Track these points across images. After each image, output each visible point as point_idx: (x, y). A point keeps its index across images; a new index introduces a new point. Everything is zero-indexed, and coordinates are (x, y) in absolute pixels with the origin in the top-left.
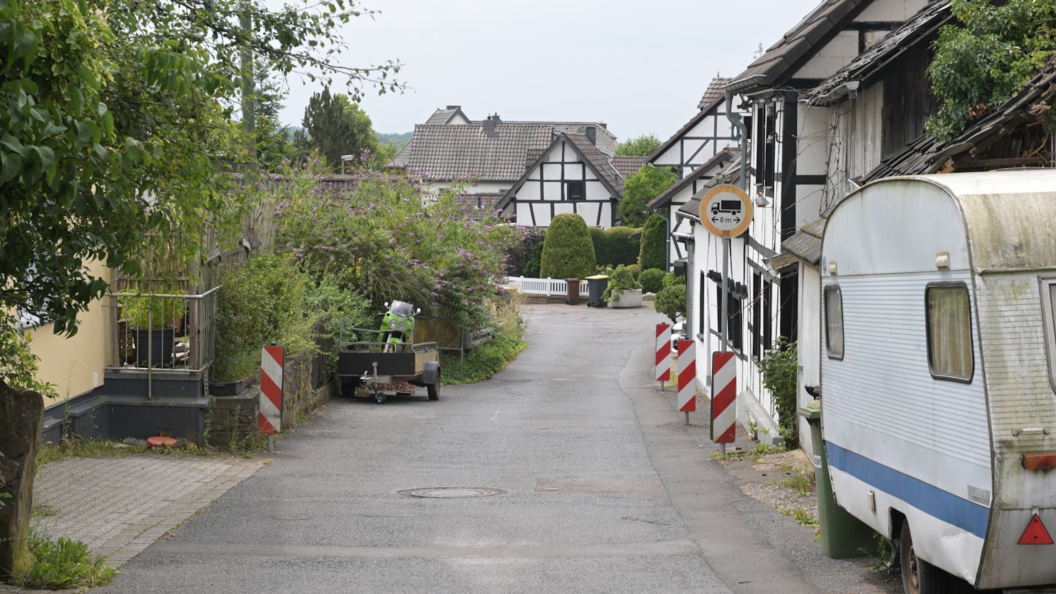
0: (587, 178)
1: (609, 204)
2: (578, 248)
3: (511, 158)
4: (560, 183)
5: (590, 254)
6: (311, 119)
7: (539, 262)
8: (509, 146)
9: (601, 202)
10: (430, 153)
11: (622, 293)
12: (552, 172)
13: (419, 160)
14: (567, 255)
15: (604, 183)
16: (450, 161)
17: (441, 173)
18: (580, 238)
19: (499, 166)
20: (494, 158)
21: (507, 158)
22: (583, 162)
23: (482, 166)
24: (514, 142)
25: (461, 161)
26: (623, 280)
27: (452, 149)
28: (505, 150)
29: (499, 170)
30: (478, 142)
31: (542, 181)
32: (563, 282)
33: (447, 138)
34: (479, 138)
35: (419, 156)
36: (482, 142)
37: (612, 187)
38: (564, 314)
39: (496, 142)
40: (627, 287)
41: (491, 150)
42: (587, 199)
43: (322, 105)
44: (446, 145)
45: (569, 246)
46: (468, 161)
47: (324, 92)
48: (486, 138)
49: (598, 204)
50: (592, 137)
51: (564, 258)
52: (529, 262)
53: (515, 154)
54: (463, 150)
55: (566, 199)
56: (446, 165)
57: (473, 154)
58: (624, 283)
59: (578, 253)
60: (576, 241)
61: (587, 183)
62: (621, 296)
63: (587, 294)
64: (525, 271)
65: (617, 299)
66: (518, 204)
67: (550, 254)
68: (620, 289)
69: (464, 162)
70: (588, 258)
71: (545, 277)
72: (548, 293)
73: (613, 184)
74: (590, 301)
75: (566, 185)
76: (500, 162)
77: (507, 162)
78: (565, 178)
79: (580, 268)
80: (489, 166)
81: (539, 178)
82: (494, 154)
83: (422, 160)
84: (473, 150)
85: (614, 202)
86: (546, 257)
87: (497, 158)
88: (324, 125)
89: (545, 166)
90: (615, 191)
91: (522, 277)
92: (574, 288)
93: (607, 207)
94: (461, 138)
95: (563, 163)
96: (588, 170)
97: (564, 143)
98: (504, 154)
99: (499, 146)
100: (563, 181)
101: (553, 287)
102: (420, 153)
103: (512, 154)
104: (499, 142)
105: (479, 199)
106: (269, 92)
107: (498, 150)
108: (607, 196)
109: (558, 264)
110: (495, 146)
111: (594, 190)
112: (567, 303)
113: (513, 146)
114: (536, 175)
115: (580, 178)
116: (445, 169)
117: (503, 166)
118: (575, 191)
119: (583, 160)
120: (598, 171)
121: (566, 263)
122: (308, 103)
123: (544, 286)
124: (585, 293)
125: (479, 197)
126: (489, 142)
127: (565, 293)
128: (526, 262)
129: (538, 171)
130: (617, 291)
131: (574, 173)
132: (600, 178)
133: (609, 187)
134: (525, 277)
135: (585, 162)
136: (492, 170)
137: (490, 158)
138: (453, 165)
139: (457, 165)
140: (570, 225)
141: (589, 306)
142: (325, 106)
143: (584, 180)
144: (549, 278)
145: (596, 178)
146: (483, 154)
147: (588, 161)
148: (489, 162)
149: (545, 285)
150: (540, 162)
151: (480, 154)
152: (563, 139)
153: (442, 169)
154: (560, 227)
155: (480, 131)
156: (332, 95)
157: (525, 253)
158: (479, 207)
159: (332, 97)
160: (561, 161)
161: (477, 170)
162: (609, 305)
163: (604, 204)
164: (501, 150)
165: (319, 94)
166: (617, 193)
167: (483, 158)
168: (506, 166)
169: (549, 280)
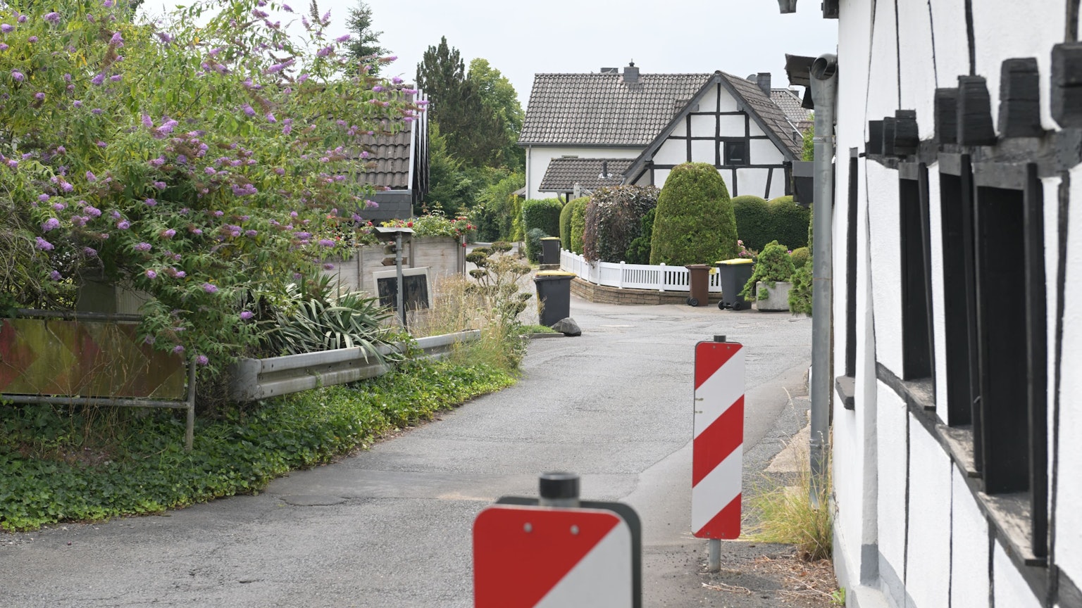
0: (751, 135)
1: (782, 170)
2: (708, 216)
3: (659, 117)
4: (714, 142)
5: (728, 225)
6: (425, 80)
7: (649, 240)
8: (657, 101)
9: (771, 167)
10: (553, 110)
11: (774, 287)
12: (703, 126)
13: (537, 120)
14: (691, 228)
15: (775, 140)
16: (578, 121)
17: (565, 135)
18: (713, 202)
19: (643, 127)
20: (635, 116)
21: (654, 116)
22: (746, 112)
23: (620, 126)
24: (663, 96)
25: (592, 121)
26: (774, 266)
27: (581, 106)
28: (651, 106)
29: (642, 132)
30: (616, 96)
31: (689, 138)
32: (683, 269)
33: (576, 91)
34: (617, 91)
35: (538, 115)
36: (621, 96)
37: (786, 146)
38: (677, 319)
39: (639, 96)
40: (781, 277)
41: (632, 106)
42: (752, 163)
43: (438, 61)
44: (573, 101)
45: (693, 214)
46: (601, 121)
47: (440, 46)
48: (626, 91)
49: (767, 170)
50: (766, 87)
51: (686, 232)
52: (636, 240)
53: (664, 112)
54: (595, 106)
55: (722, 163)
56: (573, 126)
57: (609, 111)
58: (776, 270)
59: (709, 225)
60: (706, 206)
61: (751, 140)
62: (771, 291)
63: (719, 289)
64: (628, 253)
65: (766, 297)
66: (656, 171)
67: (664, 226)
68: (770, 280)
69: (597, 121)
70: (723, 231)
71: (657, 263)
72: (661, 287)
73: (788, 143)
74: (725, 300)
75: (722, 144)
76: (644, 121)
77: (653, 122)
78: (721, 135)
79: (711, 248)
80: (629, 126)
81: (685, 135)
82: (636, 111)
83: (542, 120)
84: (609, 106)
85: (787, 166)
86: (659, 230)
87: (640, 117)
88: (439, 86)
89: (693, 117)
90: (790, 151)
91: (623, 262)
92: (699, 278)
93: (779, 175)
94: (594, 91)
95: (718, 114)
96: (752, 123)
97: (719, 85)
98: (650, 111)
99: (643, 101)
100: (718, 139)
101: (669, 278)
102: (539, 110)
103: (659, 111)
104: (644, 96)
105: (605, 165)
106: (370, 45)
107: (642, 106)
108: (779, 159)
109: (677, 242)
110: (638, 101)
111: (761, 151)
112: (690, 303)
113: (662, 101)
114: (681, 130)
115: (743, 134)
116: (572, 131)
117: (647, 127)
118: (736, 153)
119: (746, 110)
120: (766, 125)
121: (689, 240)
122: (421, 59)
123: (654, 277)
124: (716, 288)
125: (605, 164)
126: (630, 96)
127: (687, 288)
128: (632, 240)
129: (683, 124)
130: (766, 284)
131: (733, 127)
132: (770, 134)
133: (780, 147)
134: (628, 262)
135: (749, 112)
136: (633, 131)
137: (631, 116)
138: (582, 125)
139: (587, 126)
140: (696, 180)
141: (722, 307)
142: (442, 63)
143: (748, 137)
144: (663, 264)
145: (763, 134)
146: (622, 111)
147: (753, 110)
148: (629, 121)
149: (657, 276)
150: (686, 113)
151: (617, 111)
152: (718, 80)
153: (566, 131)
154: (680, 183)
155: (619, 81)
156: (450, 48)
157: (631, 226)
158: (605, 175)
159: (451, 51)
160: (715, 110)
161: (613, 131)
162: (754, 306)
163: (775, 170)
164: (646, 106)
165: (434, 48)
166: (793, 155)
167: (621, 116)
168: (652, 127)
169: (662, 268)
